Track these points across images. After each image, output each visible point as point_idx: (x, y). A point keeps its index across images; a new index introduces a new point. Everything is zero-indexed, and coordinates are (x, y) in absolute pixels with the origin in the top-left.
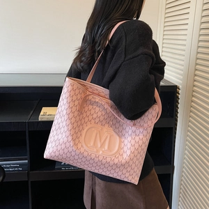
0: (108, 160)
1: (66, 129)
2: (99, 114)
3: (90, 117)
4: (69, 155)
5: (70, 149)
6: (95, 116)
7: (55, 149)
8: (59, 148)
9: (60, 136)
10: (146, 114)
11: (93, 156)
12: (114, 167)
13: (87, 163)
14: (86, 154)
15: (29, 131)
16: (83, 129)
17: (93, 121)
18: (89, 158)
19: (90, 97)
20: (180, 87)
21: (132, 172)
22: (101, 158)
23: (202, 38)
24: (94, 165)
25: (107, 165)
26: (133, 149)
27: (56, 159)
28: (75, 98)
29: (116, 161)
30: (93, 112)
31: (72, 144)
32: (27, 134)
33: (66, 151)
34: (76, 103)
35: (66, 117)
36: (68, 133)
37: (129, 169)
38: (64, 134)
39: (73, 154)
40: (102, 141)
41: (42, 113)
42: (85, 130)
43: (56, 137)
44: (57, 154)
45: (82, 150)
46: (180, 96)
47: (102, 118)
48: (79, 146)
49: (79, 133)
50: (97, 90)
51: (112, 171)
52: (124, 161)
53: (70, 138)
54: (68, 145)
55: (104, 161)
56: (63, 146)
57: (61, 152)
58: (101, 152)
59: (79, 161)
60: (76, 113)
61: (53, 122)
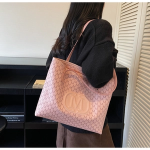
0: (82, 117)
1: (52, 94)
2: (75, 84)
3: (69, 86)
4: (54, 114)
5: (55, 109)
6: (71, 85)
7: (44, 109)
8: (47, 108)
9: (48, 100)
10: (108, 84)
11: (72, 114)
12: (86, 122)
13: (67, 119)
14: (66, 113)
15: (26, 95)
16: (64, 95)
17: (70, 89)
18: (68, 116)
19: (68, 72)
20: (130, 69)
21: (98, 125)
22: (77, 116)
23: (145, 35)
24: (72, 121)
25: (81, 121)
26: (99, 109)
27: (44, 117)
28: (59, 72)
29: (88, 118)
30: (70, 82)
31: (57, 105)
32: (24, 97)
33: (52, 110)
34: (60, 76)
35: (53, 86)
36: (54, 98)
37: (96, 123)
38: (51, 99)
39: (57, 113)
40: (77, 103)
41: (35, 84)
42: (65, 96)
43: (45, 101)
44: (45, 113)
45: (64, 110)
46: (129, 75)
47: (76, 87)
48: (62, 107)
49: (61, 98)
50: (74, 67)
51: (85, 125)
52: (93, 118)
53: (55, 101)
54: (53, 106)
55: (79, 118)
56: (50, 107)
57: (48, 112)
58: (77, 111)
59: (62, 118)
60: (60, 83)
61: (42, 89)
